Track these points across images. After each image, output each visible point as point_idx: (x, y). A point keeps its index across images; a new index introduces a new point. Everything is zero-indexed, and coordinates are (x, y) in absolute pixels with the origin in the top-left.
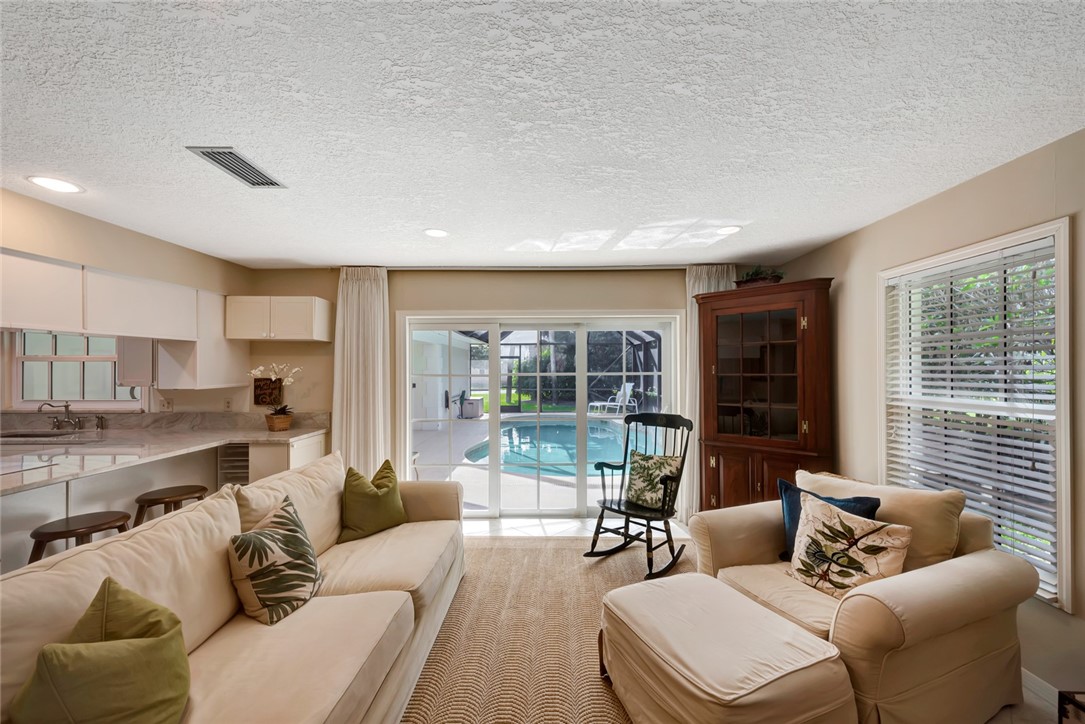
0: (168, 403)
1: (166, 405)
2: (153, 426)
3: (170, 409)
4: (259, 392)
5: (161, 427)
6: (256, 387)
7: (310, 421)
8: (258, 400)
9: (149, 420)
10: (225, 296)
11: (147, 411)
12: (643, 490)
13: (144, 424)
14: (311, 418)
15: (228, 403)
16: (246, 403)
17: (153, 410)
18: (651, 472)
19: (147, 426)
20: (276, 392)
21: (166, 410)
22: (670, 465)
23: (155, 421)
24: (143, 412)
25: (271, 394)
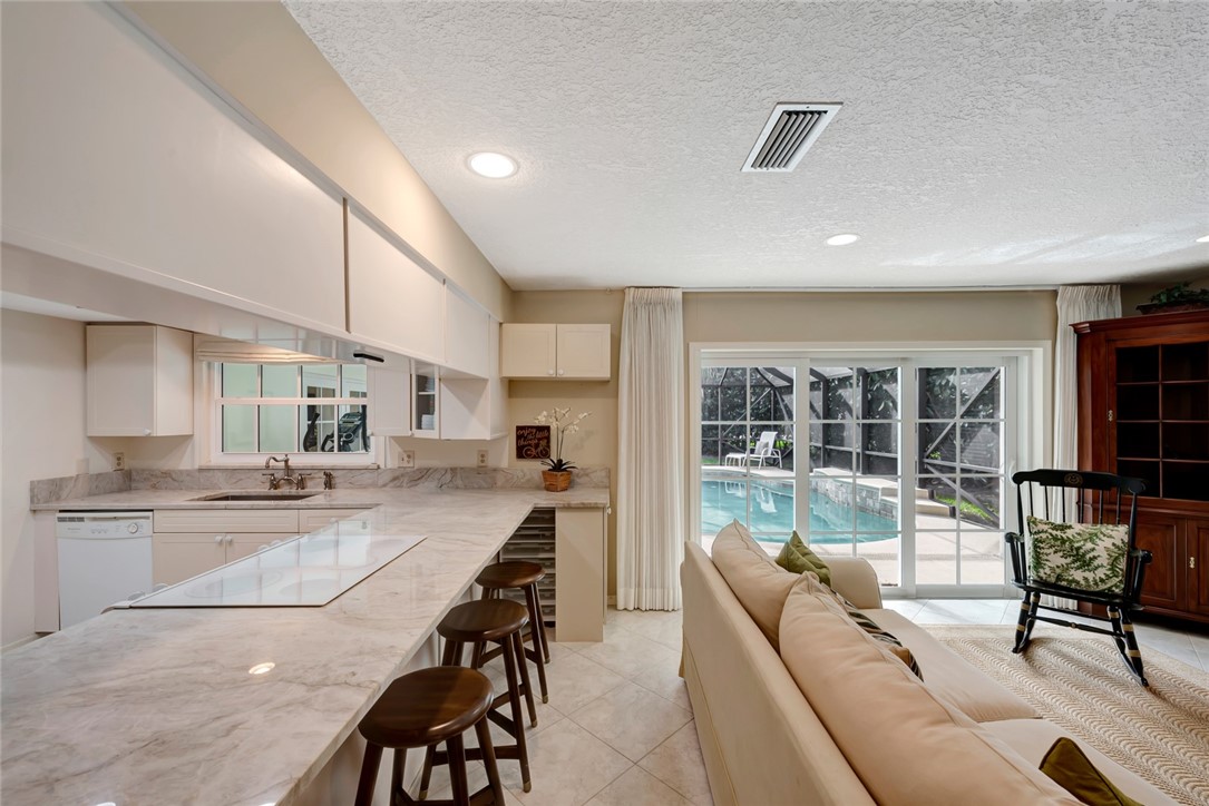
0: (409, 457)
1: (406, 459)
2: (392, 484)
3: (411, 465)
4: (522, 443)
5: (400, 486)
6: (519, 437)
7: (586, 479)
8: (522, 453)
9: (386, 478)
10: (501, 324)
11: (382, 466)
12: (1066, 568)
13: (381, 482)
14: (587, 475)
15: (483, 456)
16: (505, 456)
17: (389, 466)
18: (1076, 545)
19: (385, 485)
20: (543, 443)
21: (405, 465)
22: (1110, 537)
23: (395, 479)
24: (379, 467)
25: (537, 446)
